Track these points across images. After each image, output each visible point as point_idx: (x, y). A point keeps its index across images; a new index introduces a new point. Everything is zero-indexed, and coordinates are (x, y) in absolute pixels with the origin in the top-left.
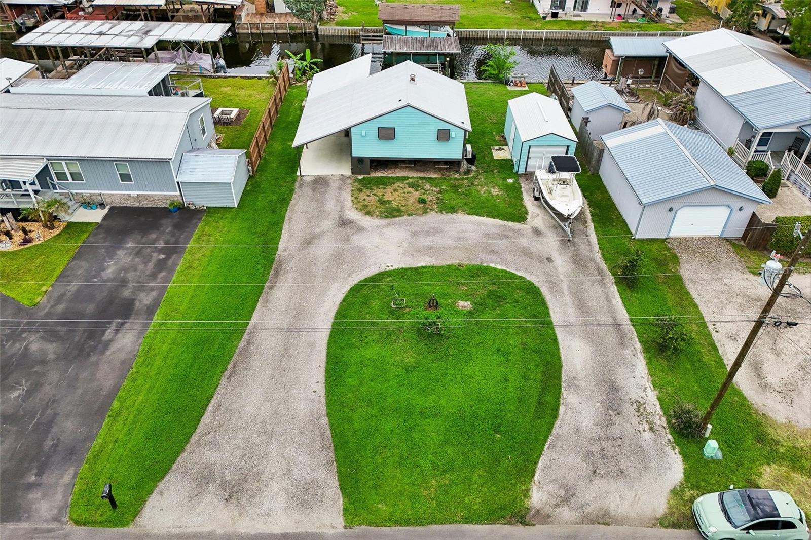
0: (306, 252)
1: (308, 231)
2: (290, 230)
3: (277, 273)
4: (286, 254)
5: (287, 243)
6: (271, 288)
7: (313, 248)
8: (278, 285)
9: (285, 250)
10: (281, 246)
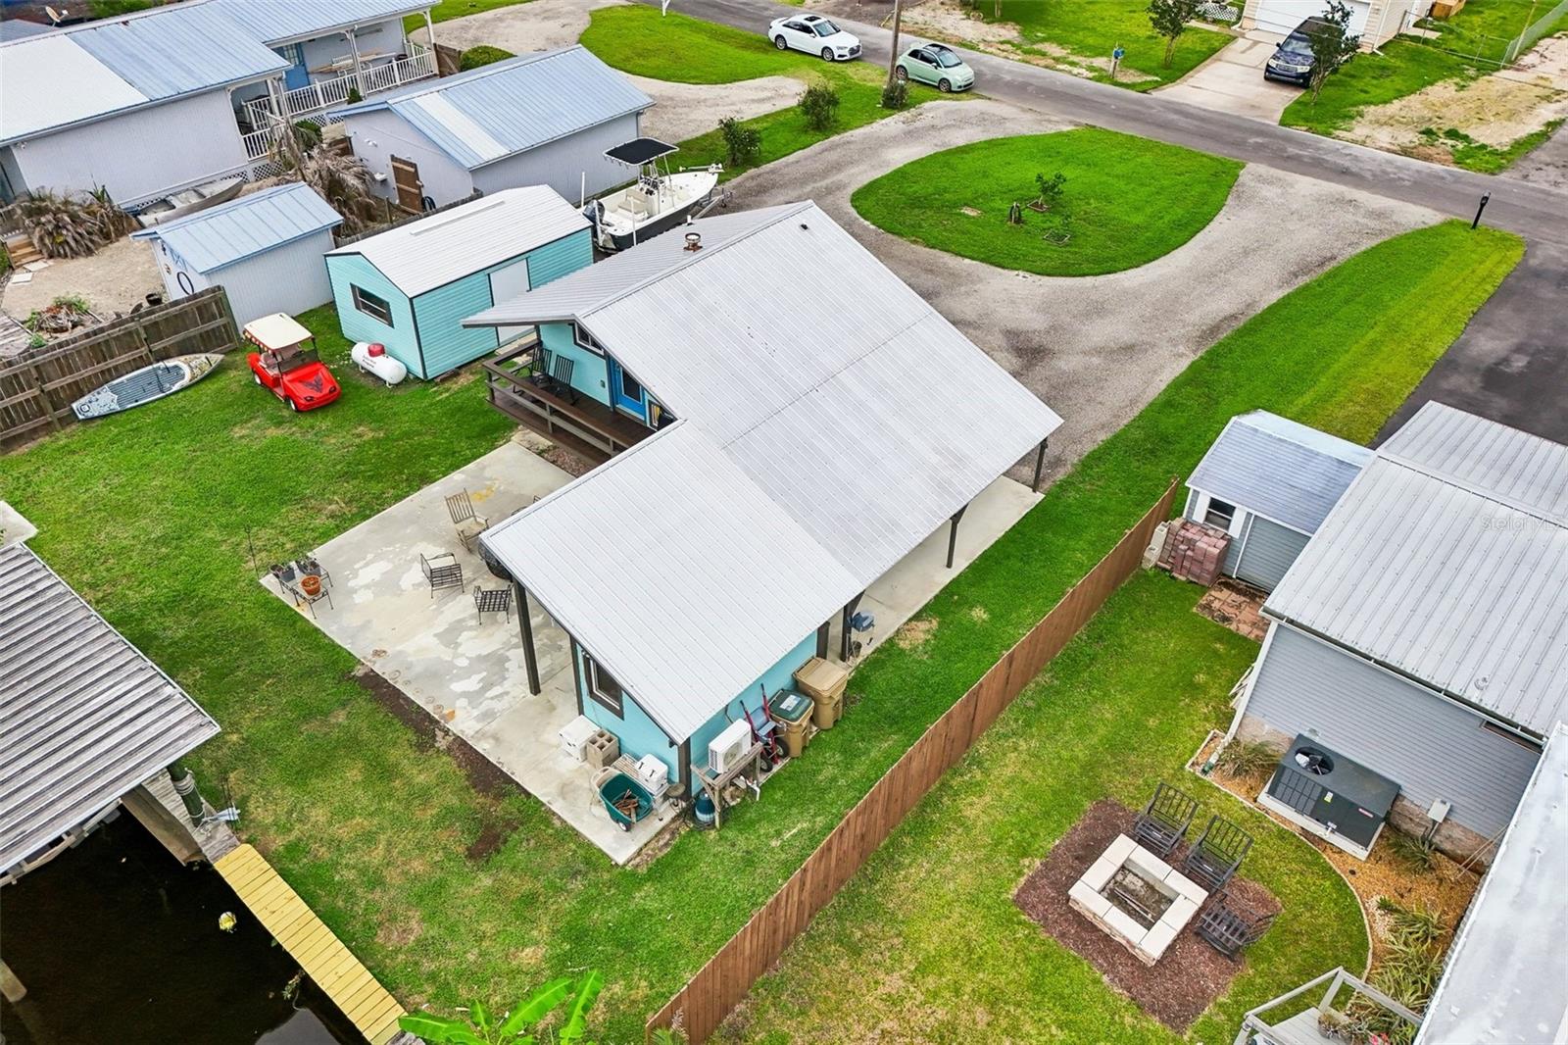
0: (1145, 338)
1: (1114, 367)
2: (1148, 383)
3: (1214, 330)
4: (1181, 349)
5: (1170, 366)
6: (1234, 317)
7: (1127, 336)
8: (1222, 315)
9: (1181, 355)
10: (1182, 366)
